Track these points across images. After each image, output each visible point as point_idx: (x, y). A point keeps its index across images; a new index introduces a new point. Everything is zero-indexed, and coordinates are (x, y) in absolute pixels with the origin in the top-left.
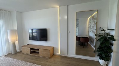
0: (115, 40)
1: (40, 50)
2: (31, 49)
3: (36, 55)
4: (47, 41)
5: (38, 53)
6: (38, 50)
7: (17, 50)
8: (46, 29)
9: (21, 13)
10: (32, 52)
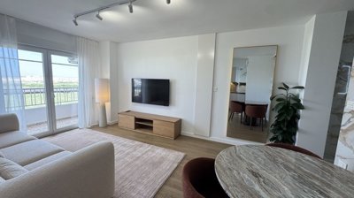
0: (302, 108)
1: (154, 122)
2: (137, 119)
3: (147, 133)
4: (168, 105)
5: (151, 128)
6: (151, 122)
7: (109, 122)
8: (168, 80)
9: (117, 43)
10: (138, 126)
